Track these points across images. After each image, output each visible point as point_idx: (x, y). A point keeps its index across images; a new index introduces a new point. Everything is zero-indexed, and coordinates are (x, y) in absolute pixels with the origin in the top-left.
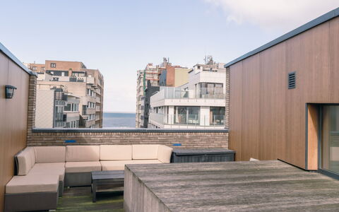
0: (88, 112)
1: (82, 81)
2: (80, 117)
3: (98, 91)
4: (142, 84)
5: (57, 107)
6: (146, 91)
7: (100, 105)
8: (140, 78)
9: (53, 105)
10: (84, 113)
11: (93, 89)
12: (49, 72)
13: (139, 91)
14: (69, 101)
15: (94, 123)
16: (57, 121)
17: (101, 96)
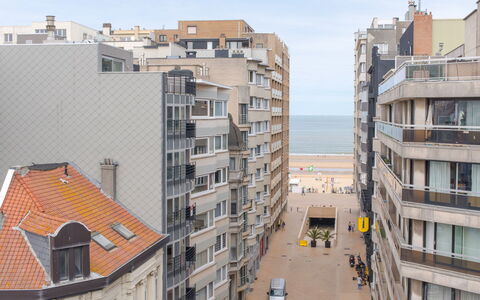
0: (252, 117)
1: (240, 56)
2: (233, 127)
3: (276, 76)
4: (363, 58)
5: (170, 108)
6: (370, 71)
7: (283, 103)
8: (359, 46)
9: (160, 103)
10: (243, 120)
11: (262, 71)
12: (183, 43)
13: (358, 72)
14: (201, 96)
15: (268, 138)
16: (169, 138)
17: (283, 86)
